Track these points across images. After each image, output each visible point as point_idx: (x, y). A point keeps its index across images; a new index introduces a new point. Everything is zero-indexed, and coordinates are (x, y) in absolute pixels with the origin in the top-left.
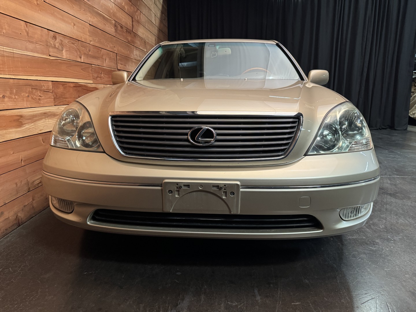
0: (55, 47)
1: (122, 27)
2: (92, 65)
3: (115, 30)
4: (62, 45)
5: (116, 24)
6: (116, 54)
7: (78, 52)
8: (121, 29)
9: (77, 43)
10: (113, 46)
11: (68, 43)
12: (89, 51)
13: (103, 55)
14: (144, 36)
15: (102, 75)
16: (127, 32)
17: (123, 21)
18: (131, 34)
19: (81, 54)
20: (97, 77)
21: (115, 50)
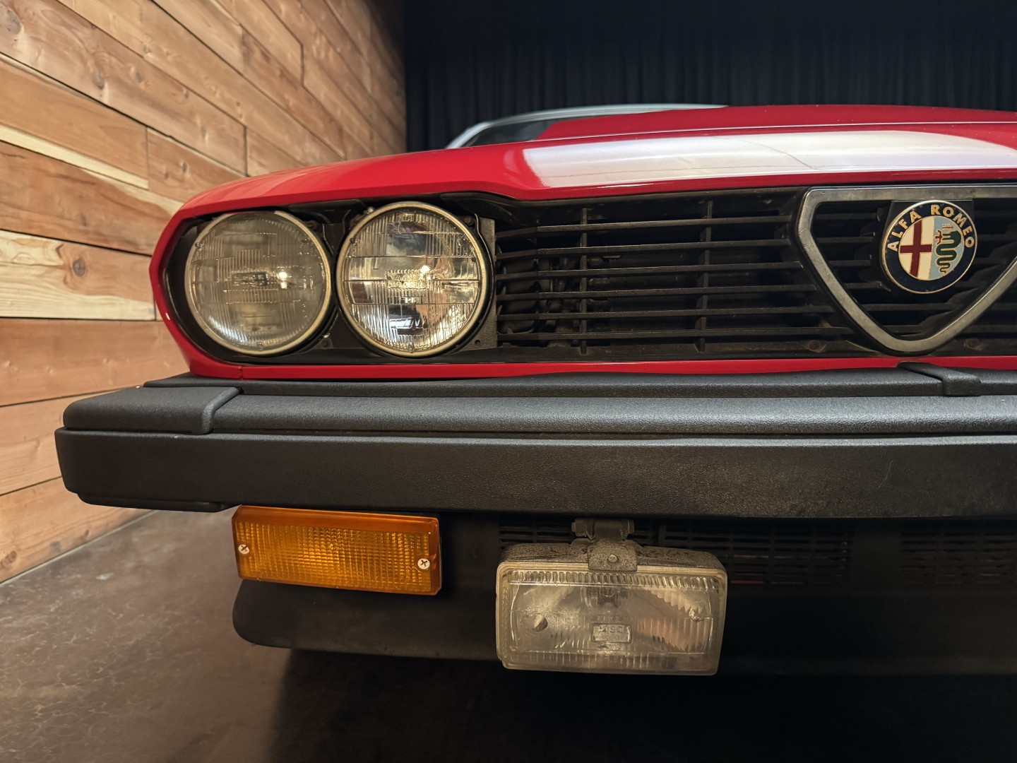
1: (269, 58)
2: (149, 130)
3: (241, 55)
4: (13, 8)
5: (246, 40)
6: (242, 126)
7: (88, 64)
8: (264, 63)
9: (85, 29)
10: (235, 100)
11: (43, 16)
12: (140, 77)
13: (192, 114)
15: (188, 175)
16: (284, 80)
17: (270, 41)
18: (296, 88)
19: (102, 75)
20: (167, 176)
21: (241, 116)
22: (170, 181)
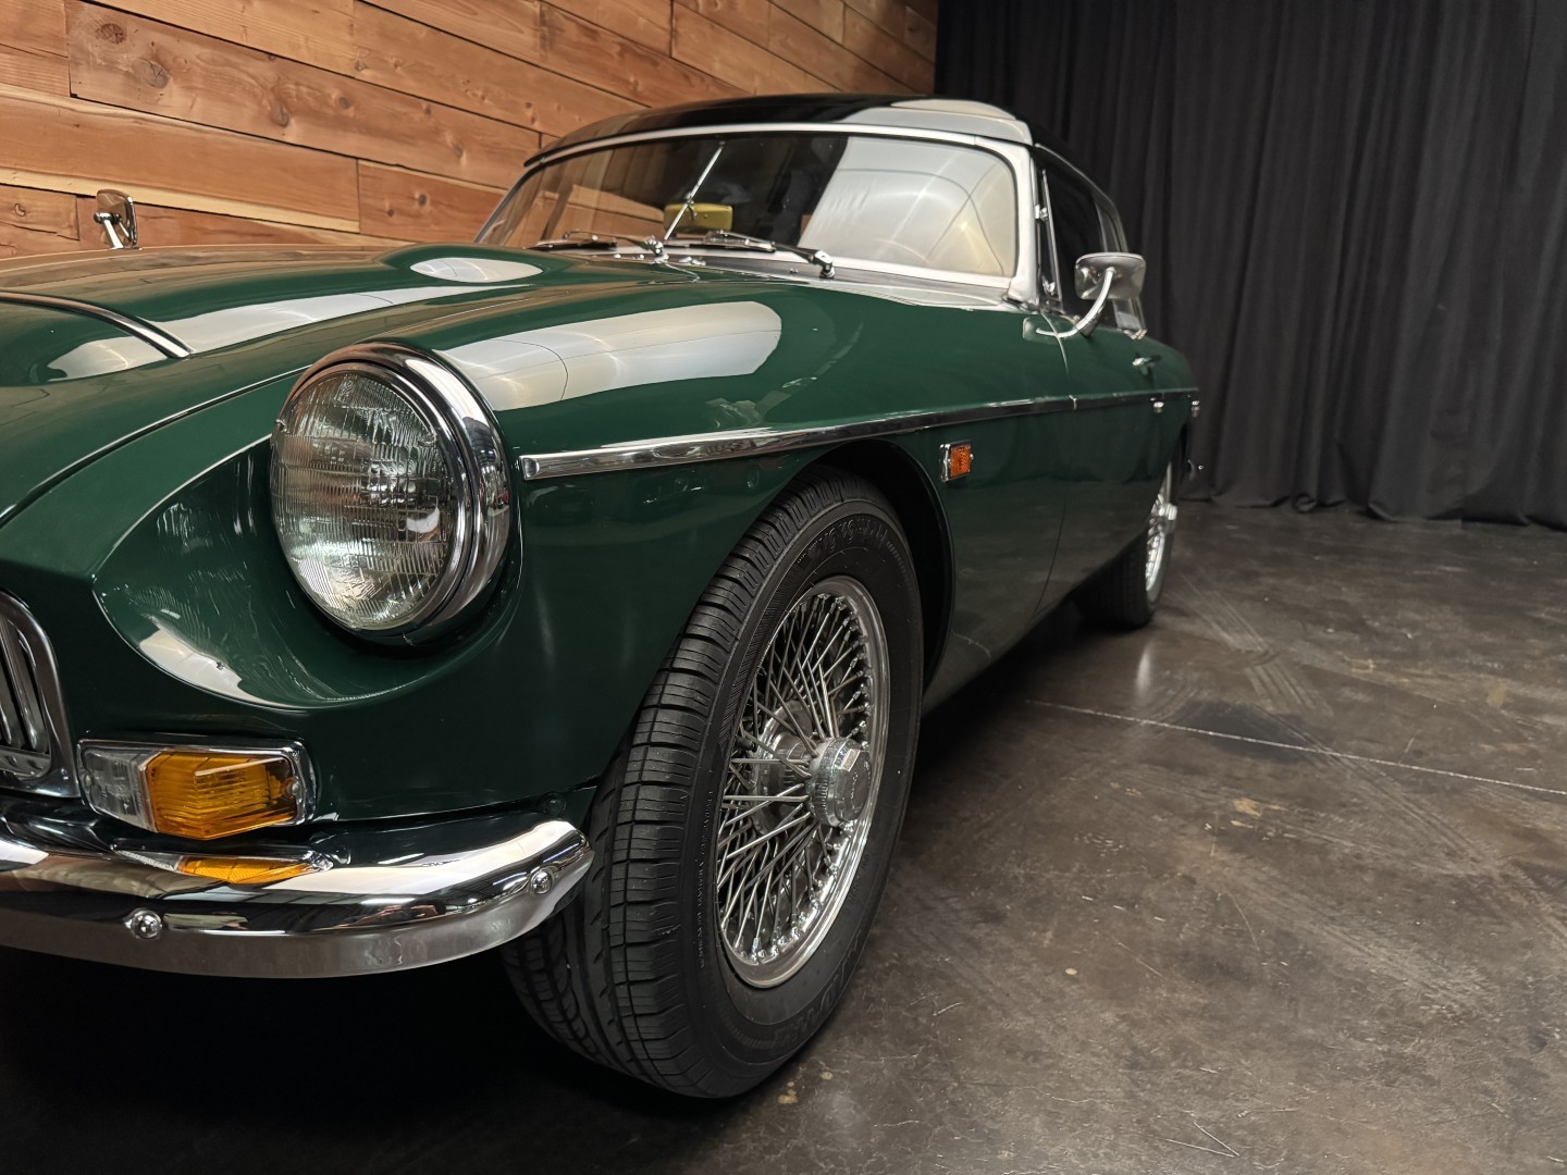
0: (111, 67)
1: (595, 32)
2: (360, 162)
3: (538, 41)
4: (158, 60)
5: (547, 18)
6: (537, 135)
7: (265, 102)
8: (585, 40)
9: (260, 63)
10: (523, 102)
11: (198, 61)
12: (345, 102)
13: (437, 131)
14: (757, 81)
15: (428, 207)
16: (628, 56)
17: (600, 8)
18: (655, 64)
19: (285, 110)
20: (390, 213)
21: (533, 120)
22: (395, 219)
